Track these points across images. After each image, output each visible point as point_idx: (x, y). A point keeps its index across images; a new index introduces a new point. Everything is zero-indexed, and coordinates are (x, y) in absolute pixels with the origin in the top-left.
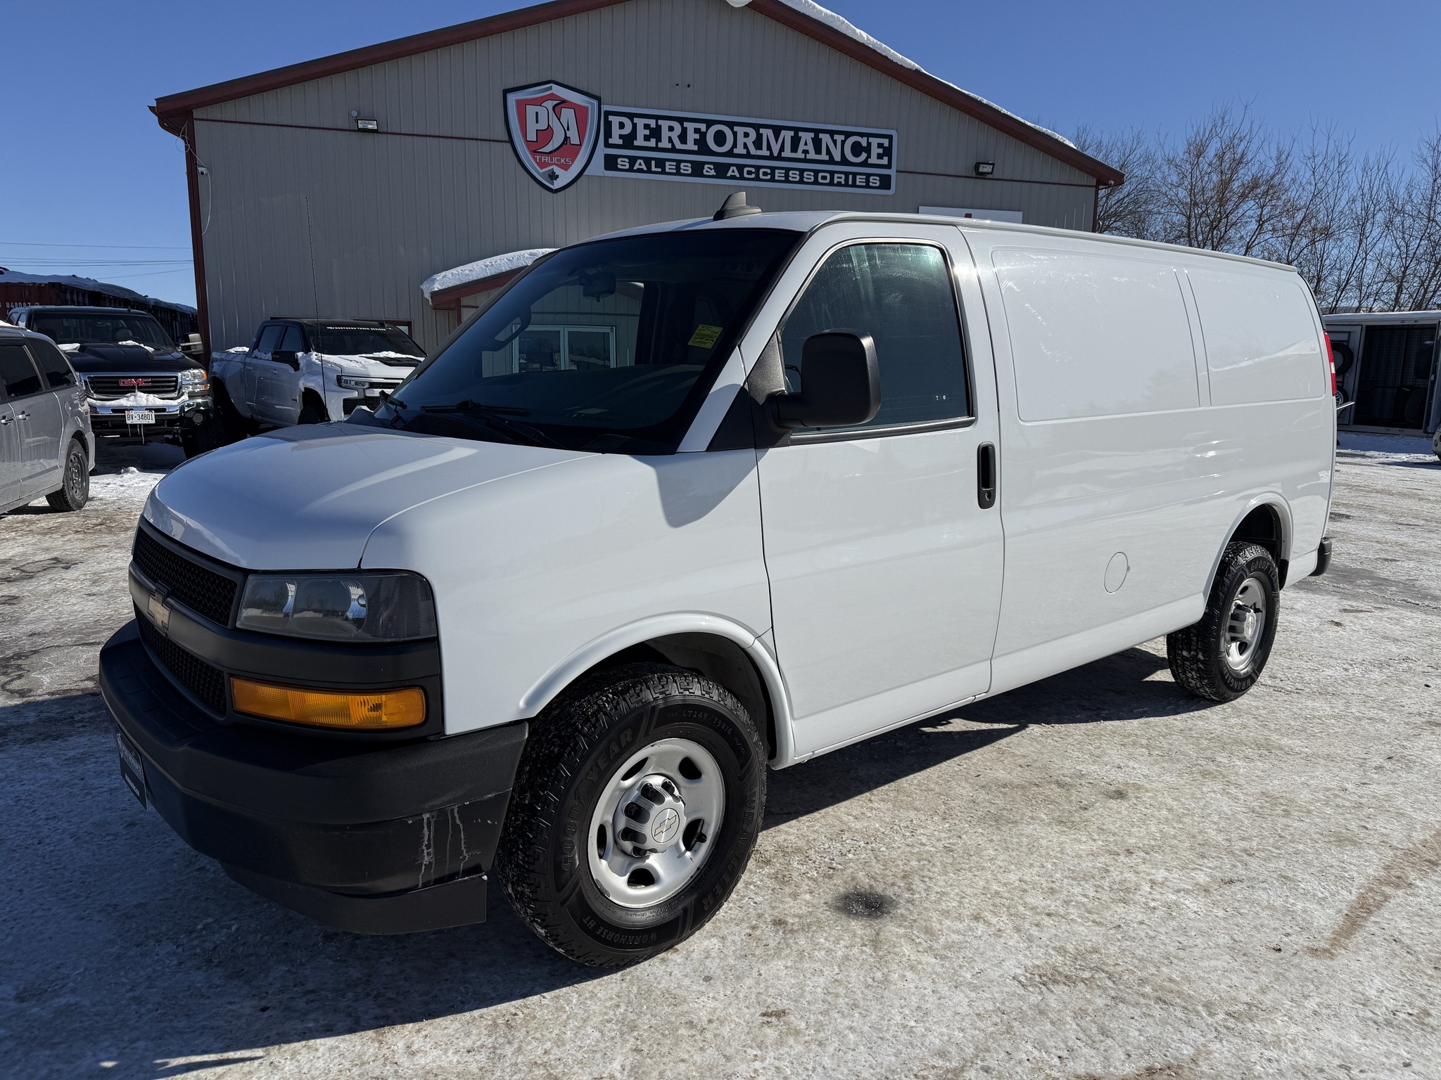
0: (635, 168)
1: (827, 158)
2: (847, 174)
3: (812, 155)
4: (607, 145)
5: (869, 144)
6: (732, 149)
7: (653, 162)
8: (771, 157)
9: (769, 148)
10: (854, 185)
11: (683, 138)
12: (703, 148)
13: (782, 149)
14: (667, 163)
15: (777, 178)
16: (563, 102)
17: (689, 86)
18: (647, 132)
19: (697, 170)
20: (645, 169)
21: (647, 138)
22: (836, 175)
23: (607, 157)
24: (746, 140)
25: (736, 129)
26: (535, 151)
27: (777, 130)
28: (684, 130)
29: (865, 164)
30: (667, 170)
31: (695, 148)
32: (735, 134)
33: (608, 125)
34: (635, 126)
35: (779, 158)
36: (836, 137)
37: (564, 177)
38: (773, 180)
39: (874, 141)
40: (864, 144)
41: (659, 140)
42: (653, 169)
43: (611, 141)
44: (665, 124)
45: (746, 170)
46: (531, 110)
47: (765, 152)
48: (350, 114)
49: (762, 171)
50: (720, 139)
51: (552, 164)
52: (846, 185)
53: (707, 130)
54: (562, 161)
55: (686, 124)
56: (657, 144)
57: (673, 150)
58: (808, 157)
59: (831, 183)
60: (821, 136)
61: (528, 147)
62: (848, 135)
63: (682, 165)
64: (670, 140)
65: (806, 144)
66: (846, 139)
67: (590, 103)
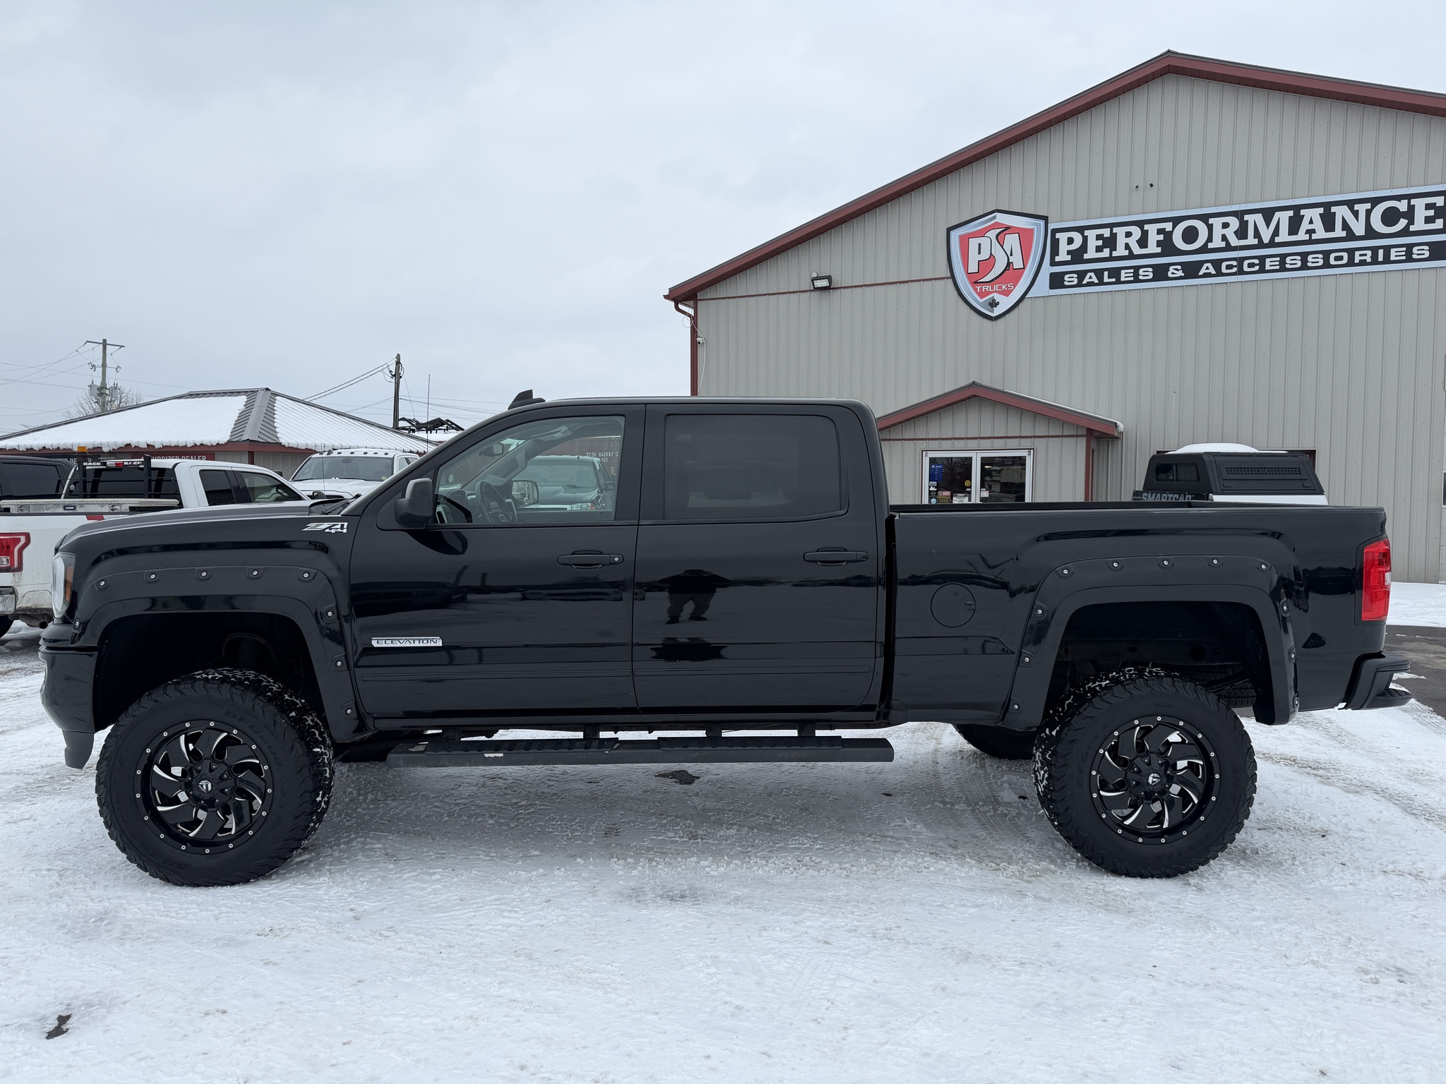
0: (1084, 282)
1: (1344, 234)
2: (1374, 250)
3: (1321, 233)
4: (1053, 263)
5: (1411, 208)
6: (1206, 244)
7: (1106, 274)
8: (1261, 245)
9: (1257, 234)
10: (1387, 260)
11: (1143, 242)
12: (1167, 246)
13: (1276, 232)
14: (1123, 272)
15: (1267, 268)
16: (1008, 228)
17: (1152, 185)
18: (1100, 243)
19: (1160, 273)
20: (1096, 281)
21: (1099, 249)
22: (1357, 253)
23: (1052, 275)
24: (1225, 231)
25: (1211, 221)
26: (976, 282)
27: (1268, 214)
28: (1145, 233)
29: (1405, 232)
30: (1123, 279)
31: (1159, 250)
32: (1210, 227)
33: (1055, 243)
34: (1085, 239)
35: (1272, 244)
36: (1357, 207)
37: (1005, 303)
38: (1262, 270)
39: (1419, 204)
40: (1402, 206)
41: (1113, 248)
42: (1106, 279)
43: (1057, 259)
44: (1120, 231)
45: (1224, 265)
46: (973, 243)
47: (1251, 240)
48: (811, 276)
49: (1246, 263)
50: (1190, 235)
51: (994, 292)
52: (1375, 261)
53: (1174, 228)
54: (1004, 287)
55: (1146, 227)
56: (1111, 254)
57: (1132, 256)
58: (1314, 237)
59: (1351, 263)
60: (1333, 209)
61: (969, 279)
62: (1375, 202)
63: (1141, 271)
64: (1127, 247)
65: (1311, 222)
66: (1373, 207)
67: (1035, 224)
